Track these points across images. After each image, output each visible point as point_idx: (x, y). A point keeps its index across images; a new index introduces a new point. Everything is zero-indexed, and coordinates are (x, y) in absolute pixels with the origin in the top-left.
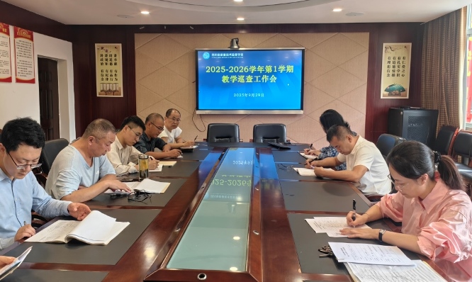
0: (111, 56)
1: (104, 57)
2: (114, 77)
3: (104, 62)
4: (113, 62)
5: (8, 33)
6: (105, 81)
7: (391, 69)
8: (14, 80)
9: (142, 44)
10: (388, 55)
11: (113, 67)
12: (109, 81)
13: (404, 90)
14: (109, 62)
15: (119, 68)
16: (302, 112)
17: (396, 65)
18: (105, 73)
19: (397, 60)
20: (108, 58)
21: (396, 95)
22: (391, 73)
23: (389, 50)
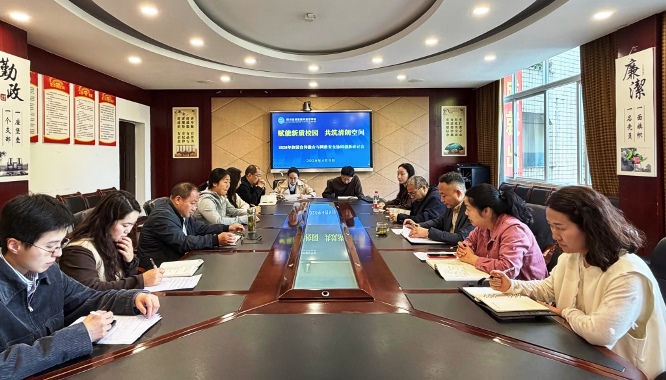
0: (188, 118)
1: (181, 121)
2: (190, 140)
3: (181, 124)
4: (190, 125)
5: (93, 99)
6: (181, 143)
7: (450, 129)
8: (97, 143)
9: (218, 107)
10: (446, 117)
11: (190, 130)
12: (186, 143)
13: (462, 148)
14: (186, 125)
15: (196, 131)
16: (371, 169)
17: (454, 125)
18: (181, 135)
19: (454, 122)
20: (185, 120)
21: (455, 153)
22: (450, 133)
23: (447, 112)
